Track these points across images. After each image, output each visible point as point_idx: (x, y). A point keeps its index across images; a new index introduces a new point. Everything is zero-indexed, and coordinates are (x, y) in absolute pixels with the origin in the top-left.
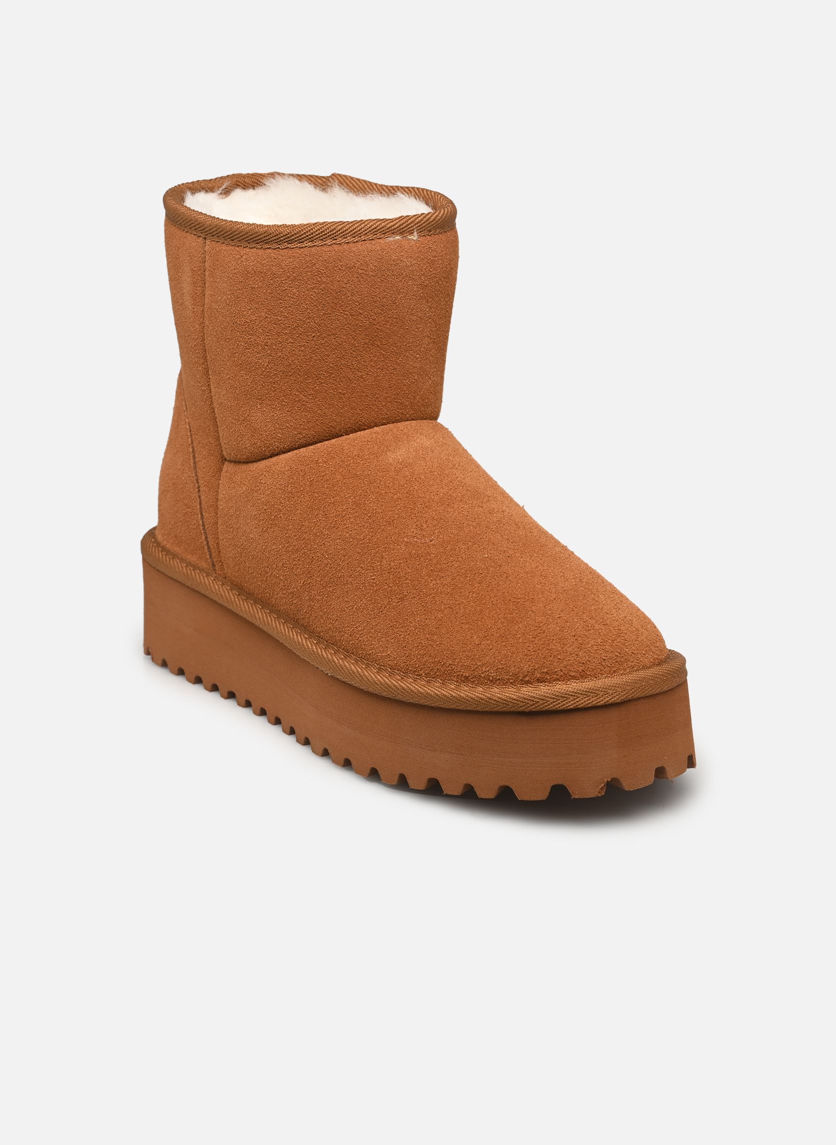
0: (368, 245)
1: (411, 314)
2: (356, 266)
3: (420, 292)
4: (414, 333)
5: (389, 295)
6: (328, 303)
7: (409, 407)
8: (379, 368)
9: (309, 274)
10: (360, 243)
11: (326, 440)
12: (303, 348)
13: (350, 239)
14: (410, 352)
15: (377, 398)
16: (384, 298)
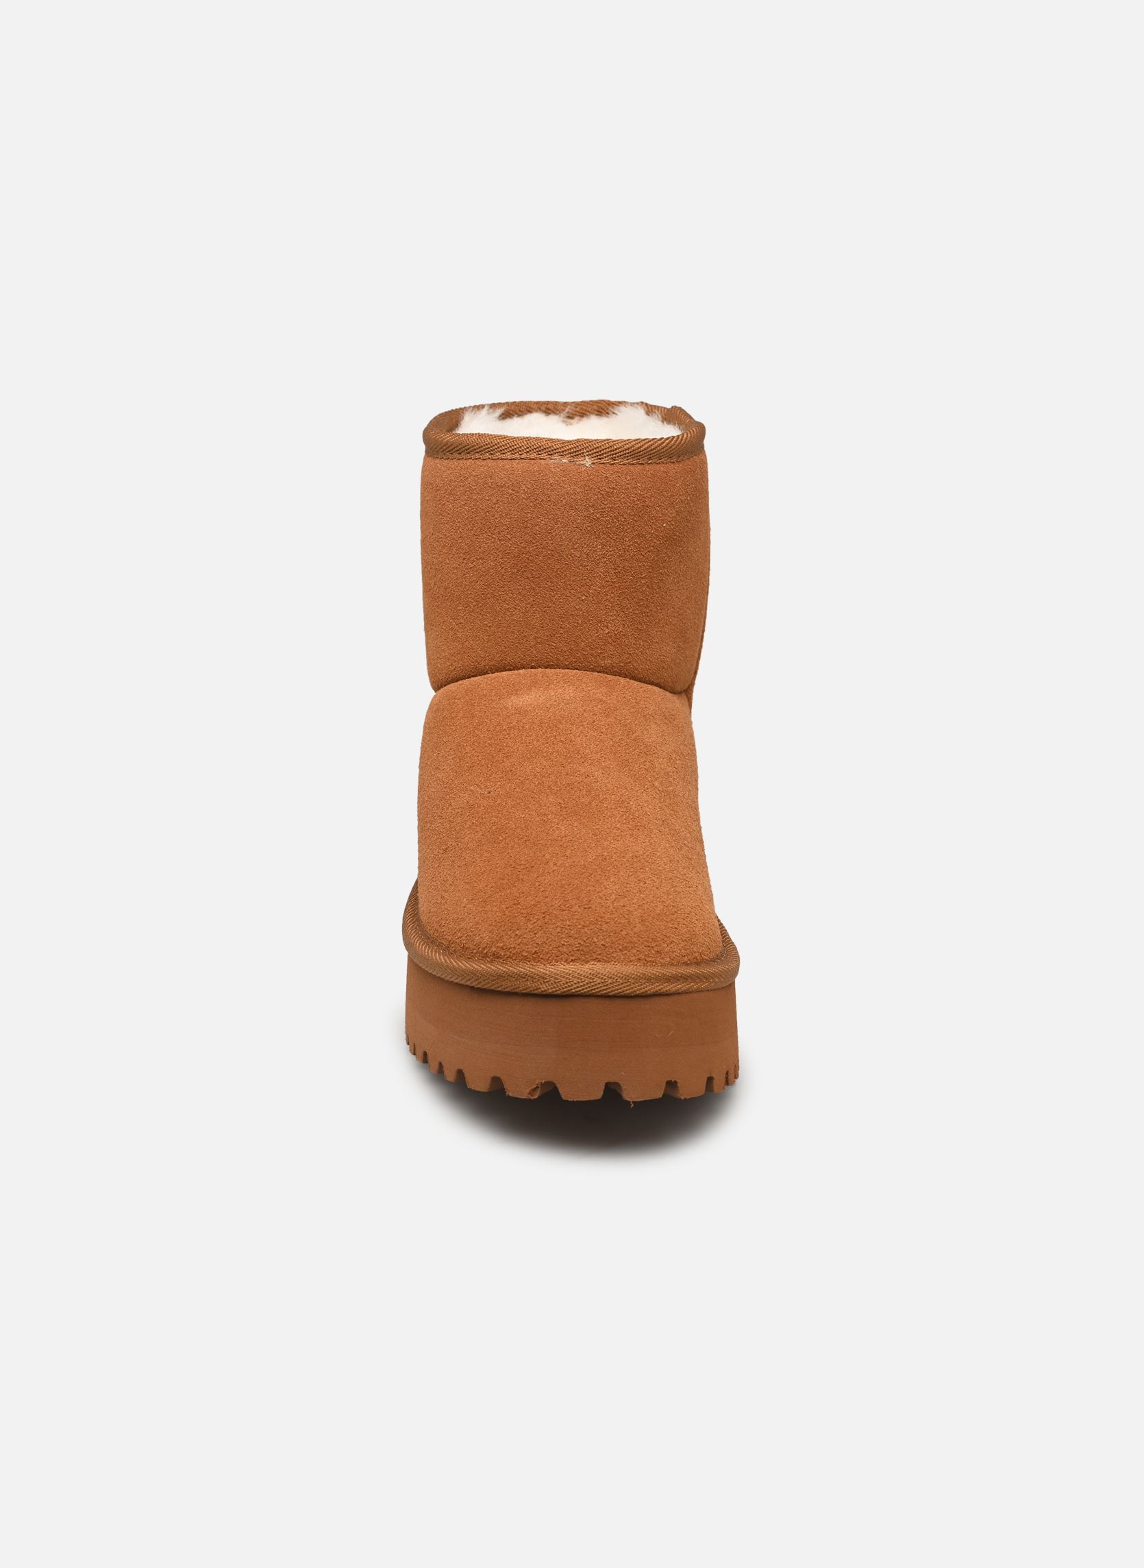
0: (525, 464)
1: (572, 549)
2: (507, 485)
3: (587, 525)
4: (578, 570)
5: (543, 522)
6: (477, 523)
7: (568, 653)
8: (529, 604)
9: (461, 488)
10: (517, 461)
11: (473, 676)
12: (455, 571)
13: (509, 455)
14: (572, 591)
15: (525, 636)
16: (536, 525)
